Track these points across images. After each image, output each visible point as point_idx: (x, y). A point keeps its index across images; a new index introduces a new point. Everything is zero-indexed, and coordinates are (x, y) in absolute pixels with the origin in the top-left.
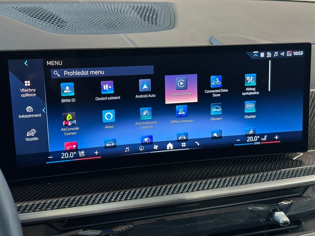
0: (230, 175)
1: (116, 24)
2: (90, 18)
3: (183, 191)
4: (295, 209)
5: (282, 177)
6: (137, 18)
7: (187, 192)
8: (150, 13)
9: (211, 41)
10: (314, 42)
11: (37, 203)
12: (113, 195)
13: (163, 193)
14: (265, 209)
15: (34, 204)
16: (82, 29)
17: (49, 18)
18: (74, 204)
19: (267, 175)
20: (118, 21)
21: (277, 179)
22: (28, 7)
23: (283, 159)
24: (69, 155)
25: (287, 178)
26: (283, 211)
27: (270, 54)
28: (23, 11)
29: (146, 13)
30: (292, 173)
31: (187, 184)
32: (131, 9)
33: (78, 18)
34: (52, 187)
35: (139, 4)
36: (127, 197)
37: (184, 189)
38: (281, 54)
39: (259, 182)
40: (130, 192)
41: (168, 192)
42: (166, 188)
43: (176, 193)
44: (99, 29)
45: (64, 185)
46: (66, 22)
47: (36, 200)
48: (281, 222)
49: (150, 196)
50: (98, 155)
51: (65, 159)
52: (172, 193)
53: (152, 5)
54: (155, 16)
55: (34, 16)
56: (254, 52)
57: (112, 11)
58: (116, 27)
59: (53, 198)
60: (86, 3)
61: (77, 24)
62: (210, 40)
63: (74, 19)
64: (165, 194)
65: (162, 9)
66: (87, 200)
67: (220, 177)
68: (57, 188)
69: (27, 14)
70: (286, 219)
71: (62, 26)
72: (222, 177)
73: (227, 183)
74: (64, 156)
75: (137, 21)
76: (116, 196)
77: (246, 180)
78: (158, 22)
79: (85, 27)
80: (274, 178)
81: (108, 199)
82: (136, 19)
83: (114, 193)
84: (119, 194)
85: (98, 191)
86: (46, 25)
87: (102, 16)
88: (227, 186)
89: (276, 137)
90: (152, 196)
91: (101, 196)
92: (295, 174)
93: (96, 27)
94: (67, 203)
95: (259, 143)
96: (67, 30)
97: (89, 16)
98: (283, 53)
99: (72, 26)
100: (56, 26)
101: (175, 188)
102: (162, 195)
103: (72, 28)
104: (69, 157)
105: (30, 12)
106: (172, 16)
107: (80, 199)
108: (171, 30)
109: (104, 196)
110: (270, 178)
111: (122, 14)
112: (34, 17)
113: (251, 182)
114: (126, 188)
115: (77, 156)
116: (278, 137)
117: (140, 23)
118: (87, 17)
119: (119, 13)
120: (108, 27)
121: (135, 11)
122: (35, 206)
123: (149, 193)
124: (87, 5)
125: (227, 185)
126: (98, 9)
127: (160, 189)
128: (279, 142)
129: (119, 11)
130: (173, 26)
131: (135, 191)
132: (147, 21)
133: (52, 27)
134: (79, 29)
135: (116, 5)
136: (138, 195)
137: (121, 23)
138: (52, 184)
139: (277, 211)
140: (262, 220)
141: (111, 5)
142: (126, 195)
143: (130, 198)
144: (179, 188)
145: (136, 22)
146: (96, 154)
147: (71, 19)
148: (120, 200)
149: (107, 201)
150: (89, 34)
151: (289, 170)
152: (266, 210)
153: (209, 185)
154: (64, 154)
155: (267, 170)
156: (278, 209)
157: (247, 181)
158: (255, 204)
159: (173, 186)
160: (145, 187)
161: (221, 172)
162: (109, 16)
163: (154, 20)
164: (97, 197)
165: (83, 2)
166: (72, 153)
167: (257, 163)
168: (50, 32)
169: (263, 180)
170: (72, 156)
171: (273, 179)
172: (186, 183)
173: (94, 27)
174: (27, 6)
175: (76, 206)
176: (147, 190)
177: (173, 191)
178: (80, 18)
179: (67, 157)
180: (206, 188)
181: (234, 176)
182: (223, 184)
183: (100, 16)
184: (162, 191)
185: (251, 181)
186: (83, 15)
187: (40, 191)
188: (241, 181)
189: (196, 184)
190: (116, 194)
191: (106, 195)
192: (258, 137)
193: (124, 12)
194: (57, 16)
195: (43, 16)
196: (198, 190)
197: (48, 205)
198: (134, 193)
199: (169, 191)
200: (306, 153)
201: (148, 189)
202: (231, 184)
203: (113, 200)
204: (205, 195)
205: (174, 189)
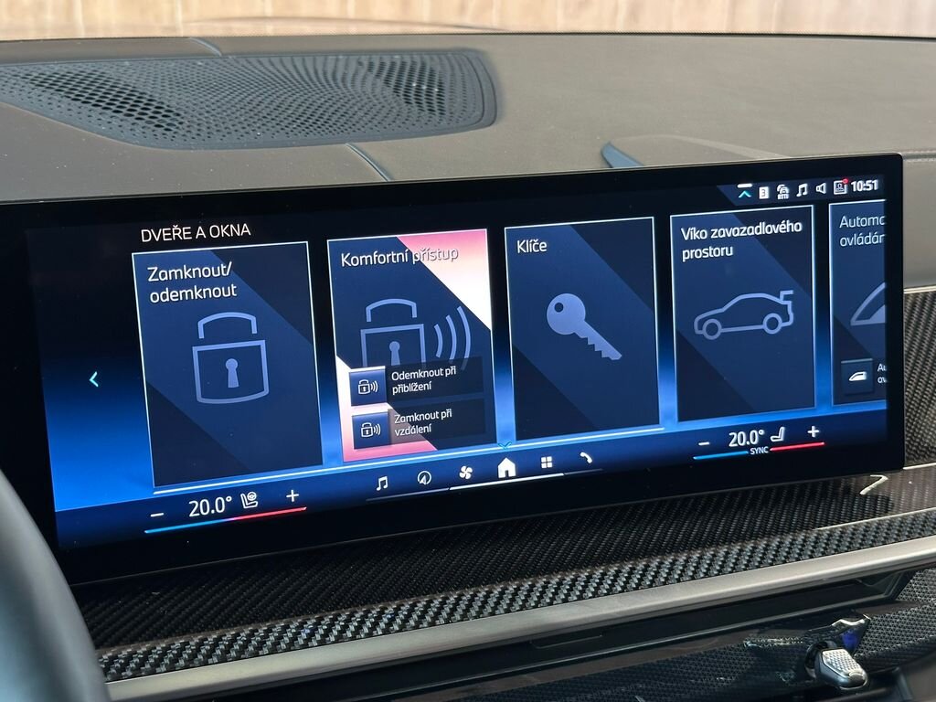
0: (687, 546)
1: (327, 114)
2: (248, 99)
3: (553, 599)
4: (879, 639)
5: (835, 547)
6: (385, 97)
7: (565, 601)
8: (420, 82)
9: (606, 156)
10: (934, 152)
11: (125, 653)
12: (348, 621)
13: (495, 608)
14: (794, 643)
15: (117, 657)
16: (228, 133)
17: (127, 103)
18: (236, 651)
19: (792, 544)
20: (331, 106)
21: (824, 554)
22: (62, 73)
23: (835, 494)
24: (213, 507)
25: (850, 549)
26: (845, 648)
27: (787, 190)
28: (46, 85)
29: (410, 81)
30: (864, 535)
31: (565, 580)
32: (363, 71)
33: (212, 101)
34: (165, 603)
35: (385, 57)
36: (390, 624)
37: (555, 594)
38: (818, 189)
39: (771, 565)
40: (398, 609)
41: (510, 605)
42: (502, 593)
43: (534, 607)
44: (278, 132)
45: (200, 596)
46: (178, 115)
47: (121, 643)
48: (842, 680)
49: (459, 618)
50: (298, 503)
51: (201, 518)
52: (523, 608)
53: (422, 58)
54: (437, 90)
55: (83, 99)
56: (740, 186)
57: (311, 80)
58: (327, 125)
59: (171, 636)
60: (230, 57)
61: (212, 118)
62: (603, 156)
63: (204, 105)
64: (502, 612)
65: (452, 68)
66: (272, 638)
67: (658, 554)
68: (179, 605)
69: (62, 93)
70: (856, 670)
71: (169, 124)
72: (663, 554)
73: (679, 572)
74: (198, 511)
75: (385, 104)
76: (358, 622)
77: (734, 561)
78: (446, 105)
79: (236, 128)
80: (812, 552)
81: (335, 633)
82: (382, 100)
83: (352, 615)
84: (365, 616)
85: (304, 611)
86: (121, 123)
87: (281, 92)
88: (678, 581)
89: (814, 432)
90: (464, 617)
91: (314, 624)
92: (872, 538)
93: (269, 124)
94: (212, 651)
95: (763, 450)
96: (184, 135)
97: (245, 94)
98: (824, 184)
99: (199, 125)
100: (152, 126)
101: (530, 590)
102: (492, 614)
103: (199, 130)
104: (213, 512)
105: (70, 86)
106: (484, 88)
107: (252, 634)
108: (488, 128)
109: (323, 622)
110: (801, 550)
111: (341, 85)
112: (84, 102)
113: (747, 566)
114: (385, 597)
115: (235, 508)
116: (817, 431)
117: (395, 111)
118: (239, 98)
119: (332, 82)
120: (302, 124)
121: (378, 76)
122: (121, 664)
123: (454, 610)
124: (233, 62)
125: (680, 575)
126: (269, 74)
127: (487, 597)
128: (823, 443)
129: (330, 78)
130: (493, 116)
131: (414, 605)
132: (415, 104)
133: (138, 130)
134: (221, 134)
135: (320, 60)
136: (422, 617)
137: (342, 112)
138: (165, 594)
139: (827, 648)
140: (787, 676)
141: (304, 60)
142: (388, 619)
143: (399, 626)
144: (540, 592)
145: (383, 107)
146: (293, 500)
147: (195, 104)
148: (370, 635)
149: (333, 639)
150: (251, 146)
151: (855, 525)
152: (797, 646)
153: (628, 578)
154: (196, 503)
155: (791, 529)
156: (830, 643)
157: (735, 564)
158: (762, 628)
159: (523, 586)
160: (440, 592)
161: (660, 540)
162: (302, 93)
163: (435, 101)
164: (301, 626)
165: (220, 54)
166: (222, 499)
167: (761, 509)
168: (137, 144)
169: (783, 559)
170: (220, 509)
171: (809, 553)
172: (559, 576)
173: (263, 125)
174: (57, 69)
175: (242, 656)
176: (447, 601)
177: (525, 601)
178: (218, 101)
179: (205, 511)
180: (620, 589)
181: (697, 548)
182: (669, 574)
183: (278, 94)
184: (492, 602)
185: (749, 561)
186: (227, 92)
187: (132, 618)
188: (720, 563)
189: (589, 577)
190: (357, 615)
191: (327, 620)
192: (762, 432)
193: (343, 80)
194: (151, 96)
195: (110, 96)
196: (595, 595)
197: (157, 657)
198: (411, 611)
199: (513, 600)
200: (900, 474)
201: (452, 599)
202: (691, 574)
203: (349, 635)
204: (617, 607)
205: (528, 596)
